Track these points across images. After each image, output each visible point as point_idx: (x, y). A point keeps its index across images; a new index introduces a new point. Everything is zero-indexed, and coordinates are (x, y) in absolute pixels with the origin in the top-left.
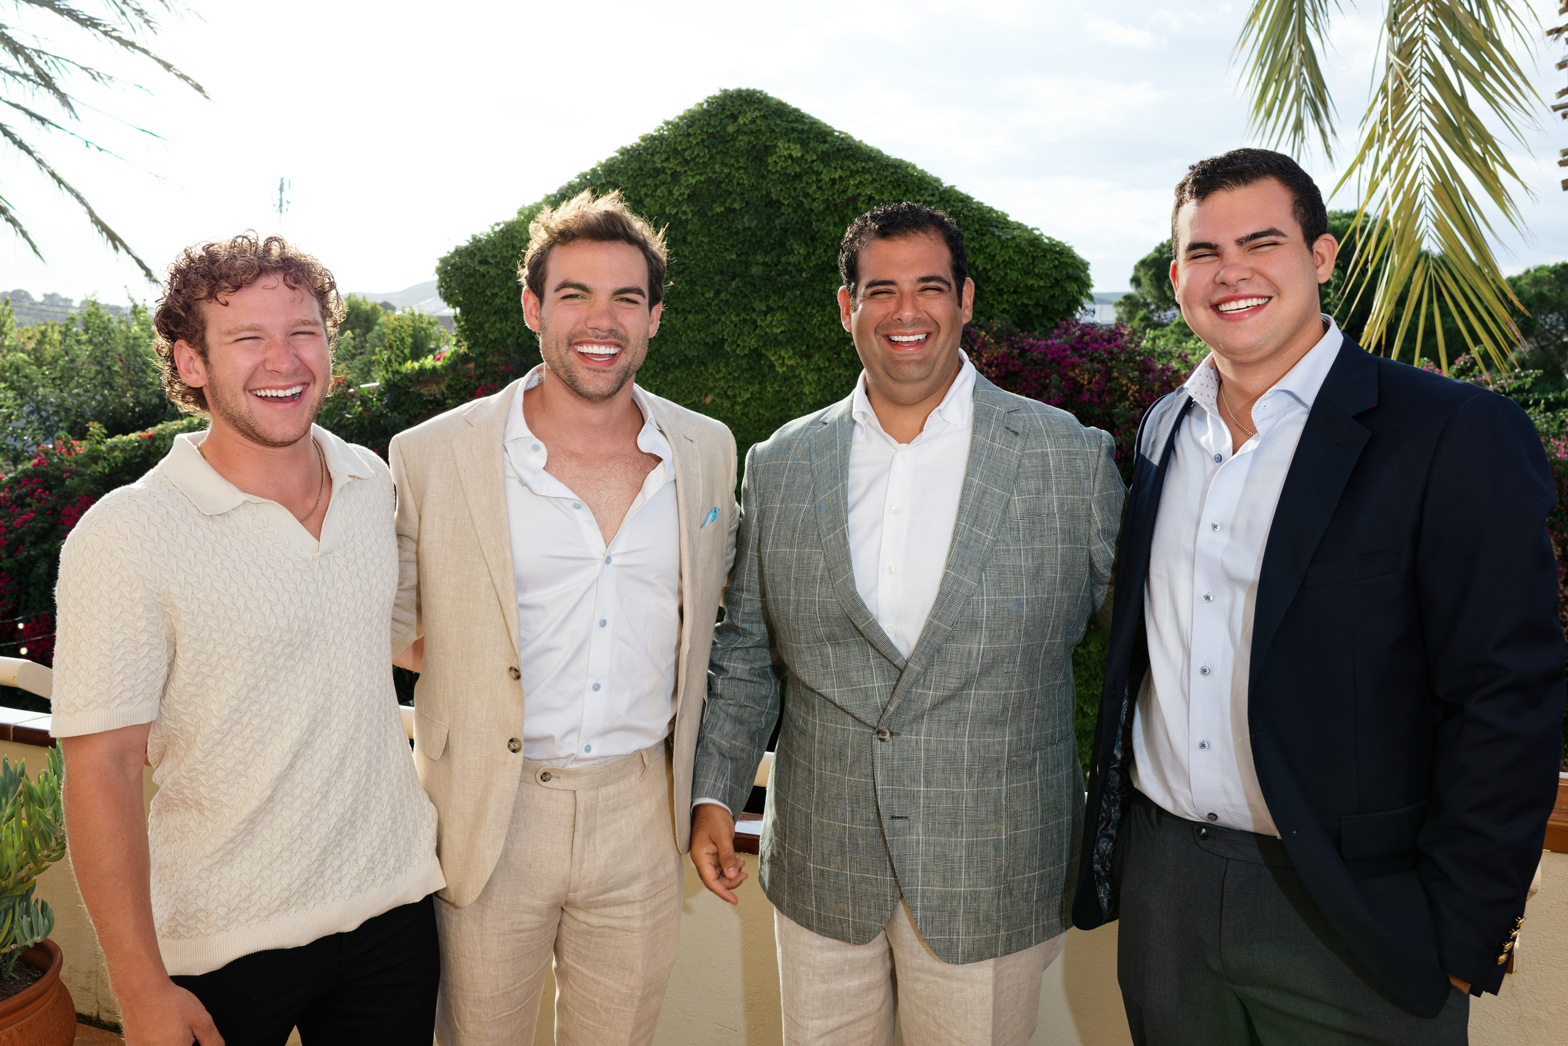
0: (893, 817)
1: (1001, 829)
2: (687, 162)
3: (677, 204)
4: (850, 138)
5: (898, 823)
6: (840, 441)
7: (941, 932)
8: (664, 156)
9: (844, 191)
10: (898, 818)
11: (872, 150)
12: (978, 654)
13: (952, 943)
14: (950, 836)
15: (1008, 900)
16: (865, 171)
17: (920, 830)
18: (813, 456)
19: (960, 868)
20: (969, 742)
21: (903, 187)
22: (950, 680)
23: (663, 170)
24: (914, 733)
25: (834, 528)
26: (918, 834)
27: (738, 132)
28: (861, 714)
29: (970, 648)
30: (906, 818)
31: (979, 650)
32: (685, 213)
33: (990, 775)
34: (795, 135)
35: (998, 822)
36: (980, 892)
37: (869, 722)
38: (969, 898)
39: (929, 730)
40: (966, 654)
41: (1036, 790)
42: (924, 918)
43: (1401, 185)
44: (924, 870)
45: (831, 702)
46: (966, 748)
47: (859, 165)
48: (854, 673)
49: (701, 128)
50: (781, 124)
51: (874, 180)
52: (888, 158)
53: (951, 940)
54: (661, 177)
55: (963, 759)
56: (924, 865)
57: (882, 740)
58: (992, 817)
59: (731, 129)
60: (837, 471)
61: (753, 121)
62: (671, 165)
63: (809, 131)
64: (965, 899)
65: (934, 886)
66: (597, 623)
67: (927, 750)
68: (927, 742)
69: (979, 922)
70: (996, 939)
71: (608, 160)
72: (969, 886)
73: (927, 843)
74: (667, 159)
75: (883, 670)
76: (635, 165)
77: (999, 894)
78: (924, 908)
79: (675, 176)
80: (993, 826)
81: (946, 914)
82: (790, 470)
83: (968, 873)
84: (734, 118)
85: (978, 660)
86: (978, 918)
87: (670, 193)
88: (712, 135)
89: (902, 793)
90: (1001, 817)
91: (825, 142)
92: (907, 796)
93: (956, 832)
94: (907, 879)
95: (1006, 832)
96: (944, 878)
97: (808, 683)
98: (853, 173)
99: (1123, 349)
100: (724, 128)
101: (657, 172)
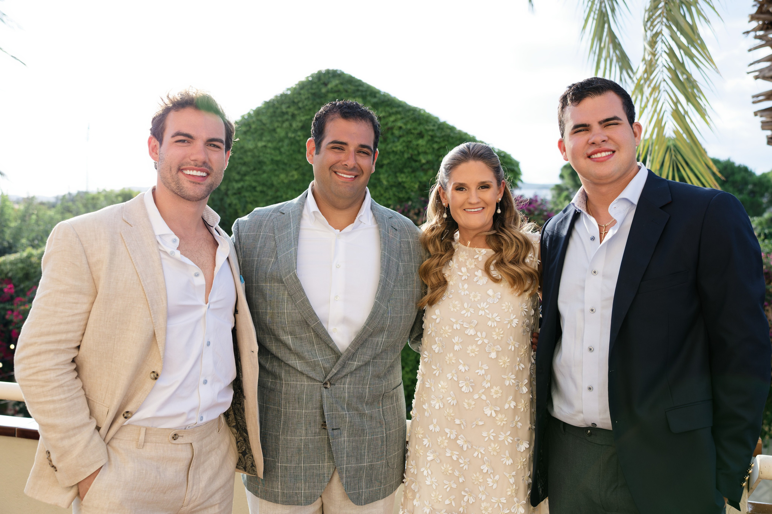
0: (333, 429)
1: (383, 431)
2: (300, 108)
3: (295, 131)
4: (389, 95)
5: (335, 432)
6: (293, 225)
7: (354, 489)
8: (287, 105)
9: (387, 124)
10: (336, 429)
11: (400, 102)
12: (381, 343)
13: (360, 494)
14: (360, 436)
15: (386, 469)
16: (397, 113)
17: (346, 435)
18: (276, 231)
19: (365, 452)
20: (369, 387)
21: (418, 122)
22: (366, 357)
23: (287, 113)
24: (342, 383)
25: (289, 272)
26: (344, 437)
27: (328, 92)
28: (312, 374)
29: (378, 340)
30: (339, 429)
31: (382, 342)
32: (299, 136)
33: (375, 403)
34: (359, 93)
35: (381, 427)
36: (374, 465)
37: (318, 379)
38: (368, 468)
39: (350, 381)
40: (376, 343)
41: (395, 409)
42: (347, 482)
43: (655, 111)
44: (347, 456)
45: (294, 368)
46: (367, 390)
47: (394, 110)
48: (306, 353)
49: (308, 90)
50: (351, 88)
51: (402, 118)
52: (409, 106)
53: (359, 493)
54: (286, 117)
55: (366, 397)
56: (347, 453)
57: (326, 388)
58: (379, 425)
59: (324, 90)
60: (292, 241)
61: (336, 86)
62: (292, 110)
63: (366, 91)
64: (367, 470)
65: (352, 464)
66: (205, 344)
67: (349, 392)
68: (348, 388)
69: (372, 481)
70: (380, 489)
71: (257, 108)
72: (369, 462)
73: (349, 441)
74: (289, 107)
75: (322, 351)
76: (271, 110)
77: (383, 465)
78: (346, 477)
79: (293, 116)
80: (380, 430)
81: (357, 479)
82: (262, 238)
83: (368, 455)
84: (325, 84)
85: (380, 347)
86: (372, 479)
87: (291, 125)
88: (314, 94)
89: (337, 416)
90: (383, 424)
91: (375, 97)
92: (340, 417)
93: (364, 434)
94: (339, 462)
95: (386, 432)
96: (357, 459)
97: (280, 358)
98: (390, 115)
99: (536, 209)
100: (320, 90)
101: (283, 114)
